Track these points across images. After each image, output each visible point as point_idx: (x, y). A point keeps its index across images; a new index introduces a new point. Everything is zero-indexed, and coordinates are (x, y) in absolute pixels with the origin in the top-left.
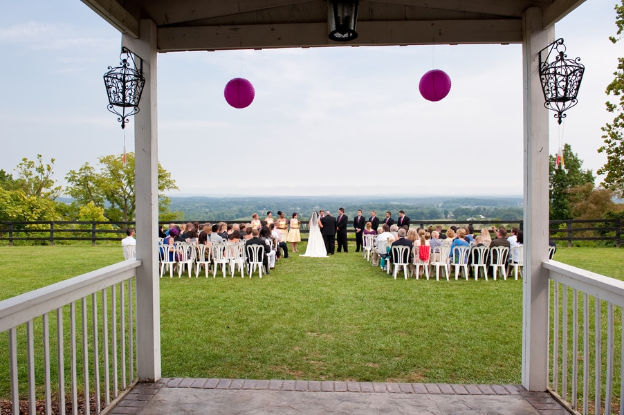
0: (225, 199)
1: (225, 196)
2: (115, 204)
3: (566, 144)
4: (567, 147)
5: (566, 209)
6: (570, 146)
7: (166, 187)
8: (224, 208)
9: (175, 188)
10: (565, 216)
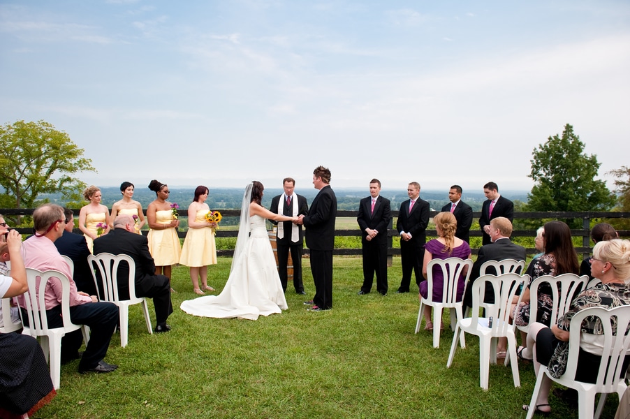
0: (182, 190)
1: (183, 188)
2: (10, 190)
3: (568, 125)
4: (569, 128)
5: (571, 200)
6: (572, 127)
7: (79, 168)
8: (180, 199)
9: (91, 169)
10: (569, 208)
